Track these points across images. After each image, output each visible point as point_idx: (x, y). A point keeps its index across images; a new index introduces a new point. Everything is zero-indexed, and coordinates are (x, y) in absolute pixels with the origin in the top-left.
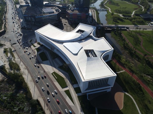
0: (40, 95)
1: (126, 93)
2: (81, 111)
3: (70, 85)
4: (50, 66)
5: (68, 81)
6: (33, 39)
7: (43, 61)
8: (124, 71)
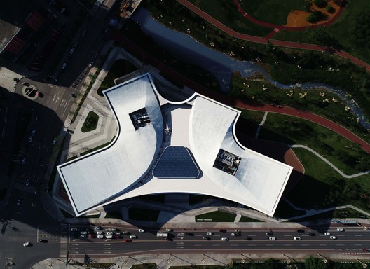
0: (224, 255)
1: (294, 146)
2: (278, 220)
3: (235, 209)
4: (179, 216)
5: (228, 207)
6: (59, 206)
7: (156, 221)
8: (266, 113)
